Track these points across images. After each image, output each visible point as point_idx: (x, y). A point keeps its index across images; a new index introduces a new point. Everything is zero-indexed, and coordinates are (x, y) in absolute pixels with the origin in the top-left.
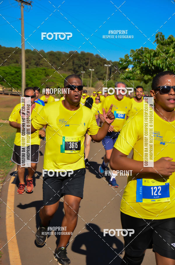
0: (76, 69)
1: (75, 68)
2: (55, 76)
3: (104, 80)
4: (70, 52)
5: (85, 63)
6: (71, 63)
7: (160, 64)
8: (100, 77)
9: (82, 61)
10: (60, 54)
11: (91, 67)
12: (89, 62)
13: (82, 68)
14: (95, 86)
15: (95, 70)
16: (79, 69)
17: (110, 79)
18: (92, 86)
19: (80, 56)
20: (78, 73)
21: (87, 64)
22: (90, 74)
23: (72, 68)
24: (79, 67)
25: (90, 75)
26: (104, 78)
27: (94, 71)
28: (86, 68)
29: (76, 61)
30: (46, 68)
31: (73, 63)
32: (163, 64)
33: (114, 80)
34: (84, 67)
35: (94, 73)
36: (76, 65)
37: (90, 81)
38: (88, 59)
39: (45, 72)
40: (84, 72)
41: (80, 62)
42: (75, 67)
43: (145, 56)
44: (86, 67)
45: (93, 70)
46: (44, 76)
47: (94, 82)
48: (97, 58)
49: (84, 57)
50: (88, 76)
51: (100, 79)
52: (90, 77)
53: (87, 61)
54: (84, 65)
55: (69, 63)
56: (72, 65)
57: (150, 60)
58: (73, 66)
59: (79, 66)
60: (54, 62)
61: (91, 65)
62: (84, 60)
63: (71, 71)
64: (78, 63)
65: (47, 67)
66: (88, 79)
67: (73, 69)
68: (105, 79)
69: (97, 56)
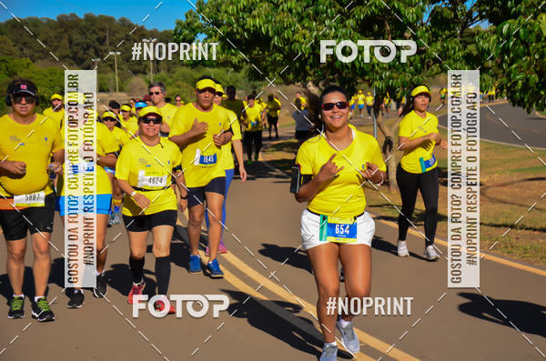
0: (79, 55)
1: (76, 53)
2: (32, 75)
3: (145, 73)
4: (58, 18)
5: (98, 39)
6: (65, 41)
7: (261, 27)
8: (137, 68)
9: (89, 36)
10: (34, 23)
11: (112, 47)
12: (106, 36)
13: (92, 51)
14: (127, 88)
15: (123, 53)
16: (85, 54)
17: (159, 71)
18: (121, 90)
19: (84, 23)
20: (86, 63)
21: (102, 41)
22: (112, 63)
23: (67, 52)
24: (86, 49)
25: (112, 66)
26: (145, 69)
27: (121, 55)
28: (101, 51)
29: (77, 38)
30: (6, 58)
31: (70, 42)
32: (266, 26)
33: (168, 71)
34: (95, 48)
35: (121, 60)
36: (77, 45)
37: (114, 79)
38: (103, 29)
39: (7, 68)
40: (99, 60)
41: (86, 38)
42: (75, 50)
43: (226, 12)
44: (102, 48)
45: (119, 53)
46: (6, 76)
47: (123, 79)
48: (124, 26)
49: (92, 25)
50: (109, 68)
51: (136, 73)
52: (114, 70)
53: (101, 33)
54: (97, 43)
55: (59, 42)
56: (68, 46)
57: (237, 21)
58: (70, 47)
59: (85, 46)
60: (25, 44)
61: (110, 44)
62: (94, 32)
63: (67, 59)
64: (81, 41)
65: (11, 55)
66: (110, 75)
67: (71, 55)
68: (147, 71)
69: (123, 20)
